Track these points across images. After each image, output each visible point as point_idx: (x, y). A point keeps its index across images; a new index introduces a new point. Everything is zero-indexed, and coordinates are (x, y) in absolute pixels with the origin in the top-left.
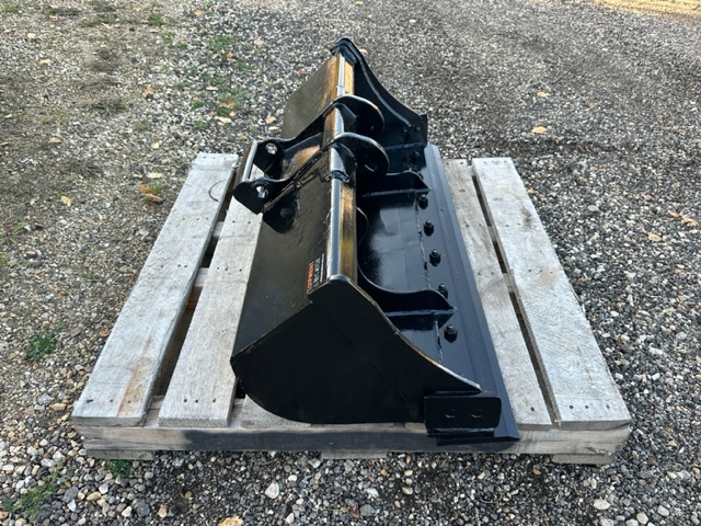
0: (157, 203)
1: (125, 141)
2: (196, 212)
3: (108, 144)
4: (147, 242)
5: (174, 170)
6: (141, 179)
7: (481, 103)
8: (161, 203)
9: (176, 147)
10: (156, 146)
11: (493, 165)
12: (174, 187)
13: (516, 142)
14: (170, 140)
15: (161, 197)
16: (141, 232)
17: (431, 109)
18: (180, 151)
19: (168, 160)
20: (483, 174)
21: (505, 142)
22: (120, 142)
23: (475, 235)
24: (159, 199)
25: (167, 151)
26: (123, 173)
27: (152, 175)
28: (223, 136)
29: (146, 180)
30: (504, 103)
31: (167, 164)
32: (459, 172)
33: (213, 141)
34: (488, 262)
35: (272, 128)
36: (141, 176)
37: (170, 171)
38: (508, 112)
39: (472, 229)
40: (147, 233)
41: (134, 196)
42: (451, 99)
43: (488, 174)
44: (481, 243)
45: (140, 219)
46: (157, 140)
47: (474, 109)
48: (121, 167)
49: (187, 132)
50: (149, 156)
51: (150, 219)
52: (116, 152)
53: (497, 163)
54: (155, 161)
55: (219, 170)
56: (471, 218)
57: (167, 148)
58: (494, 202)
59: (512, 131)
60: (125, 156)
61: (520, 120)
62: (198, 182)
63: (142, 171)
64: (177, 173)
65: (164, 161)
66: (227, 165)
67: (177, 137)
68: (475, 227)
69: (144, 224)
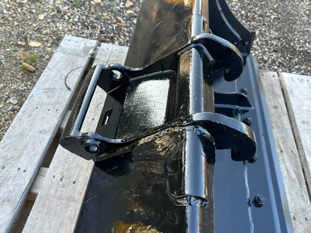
0: (30, 71)
1: (19, 10)
2: (49, 100)
3: (5, 12)
4: (14, 111)
5: (51, 41)
6: (24, 46)
7: (277, 12)
8: (32, 74)
9: (56, 19)
10: (41, 17)
11: (298, 83)
12: (47, 57)
13: (302, 51)
14: (53, 13)
15: (34, 66)
16: (11, 100)
17: (243, 12)
18: (58, 24)
19: (48, 31)
20: (292, 92)
21: (294, 50)
22: (15, 10)
23: (288, 164)
24: (32, 68)
25: (49, 23)
26: (12, 38)
27: (33, 44)
28: (93, 14)
29: (27, 48)
30: (292, 15)
31: (46, 34)
32: (272, 85)
33: (84, 17)
34: (302, 203)
35: (129, 12)
36: (24, 44)
37: (47, 41)
38: (295, 23)
39: (285, 155)
40: (16, 102)
41: (14, 62)
42: (257, 6)
43: (296, 92)
44: (294, 176)
45: (14, 86)
46: (43, 12)
47: (273, 17)
48: (11, 33)
49: (66, 8)
50: (34, 25)
51: (22, 87)
52: (10, 19)
53: (302, 81)
54: (38, 30)
55: (78, 55)
56: (284, 142)
57: (49, 20)
58: (302, 125)
59: (299, 40)
60: (16, 23)
61: (303, 32)
62: (58, 66)
63: (26, 39)
64: (52, 44)
65: (45, 32)
66: (86, 50)
67: (59, 12)
68: (288, 153)
69: (16, 91)
